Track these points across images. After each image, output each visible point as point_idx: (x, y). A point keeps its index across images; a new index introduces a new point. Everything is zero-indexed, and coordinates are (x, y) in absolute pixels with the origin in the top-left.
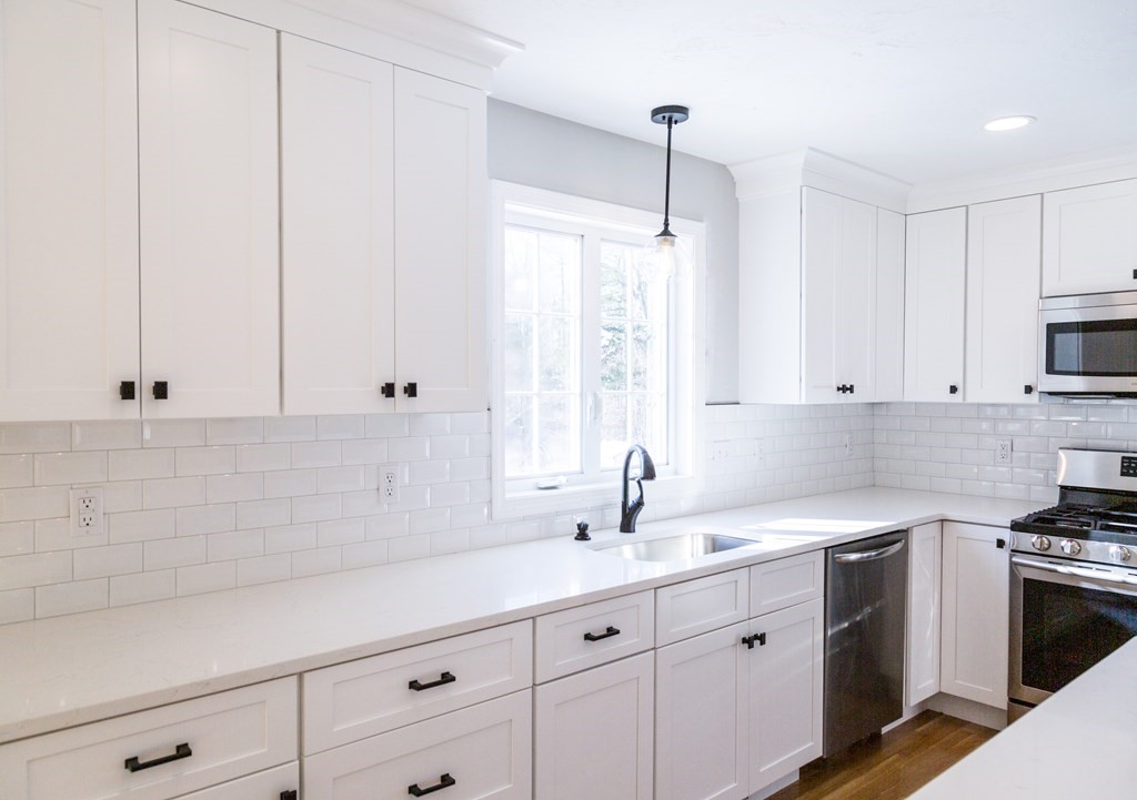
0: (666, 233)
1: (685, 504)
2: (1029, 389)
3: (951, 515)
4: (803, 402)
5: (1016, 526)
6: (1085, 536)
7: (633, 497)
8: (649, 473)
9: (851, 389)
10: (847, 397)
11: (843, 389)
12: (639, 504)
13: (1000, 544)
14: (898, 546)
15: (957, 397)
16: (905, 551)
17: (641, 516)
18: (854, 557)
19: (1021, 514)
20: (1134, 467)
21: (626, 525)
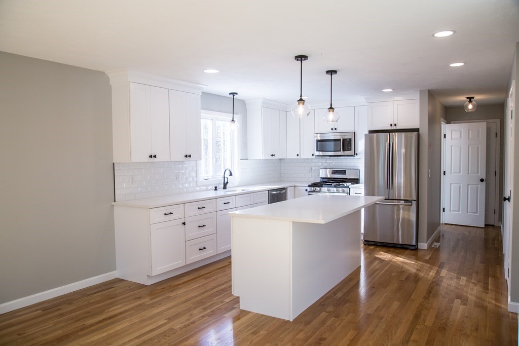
0: (233, 120)
1: (236, 185)
2: (313, 155)
3: (296, 185)
4: (263, 158)
5: (309, 186)
6: (322, 187)
7: (226, 181)
8: (231, 174)
9: (274, 155)
10: (273, 157)
11: (272, 155)
12: (227, 183)
13: (306, 190)
14: (284, 191)
15: (298, 157)
16: (286, 193)
17: (228, 186)
18: (275, 192)
19: (310, 184)
20: (334, 172)
21: (225, 188)
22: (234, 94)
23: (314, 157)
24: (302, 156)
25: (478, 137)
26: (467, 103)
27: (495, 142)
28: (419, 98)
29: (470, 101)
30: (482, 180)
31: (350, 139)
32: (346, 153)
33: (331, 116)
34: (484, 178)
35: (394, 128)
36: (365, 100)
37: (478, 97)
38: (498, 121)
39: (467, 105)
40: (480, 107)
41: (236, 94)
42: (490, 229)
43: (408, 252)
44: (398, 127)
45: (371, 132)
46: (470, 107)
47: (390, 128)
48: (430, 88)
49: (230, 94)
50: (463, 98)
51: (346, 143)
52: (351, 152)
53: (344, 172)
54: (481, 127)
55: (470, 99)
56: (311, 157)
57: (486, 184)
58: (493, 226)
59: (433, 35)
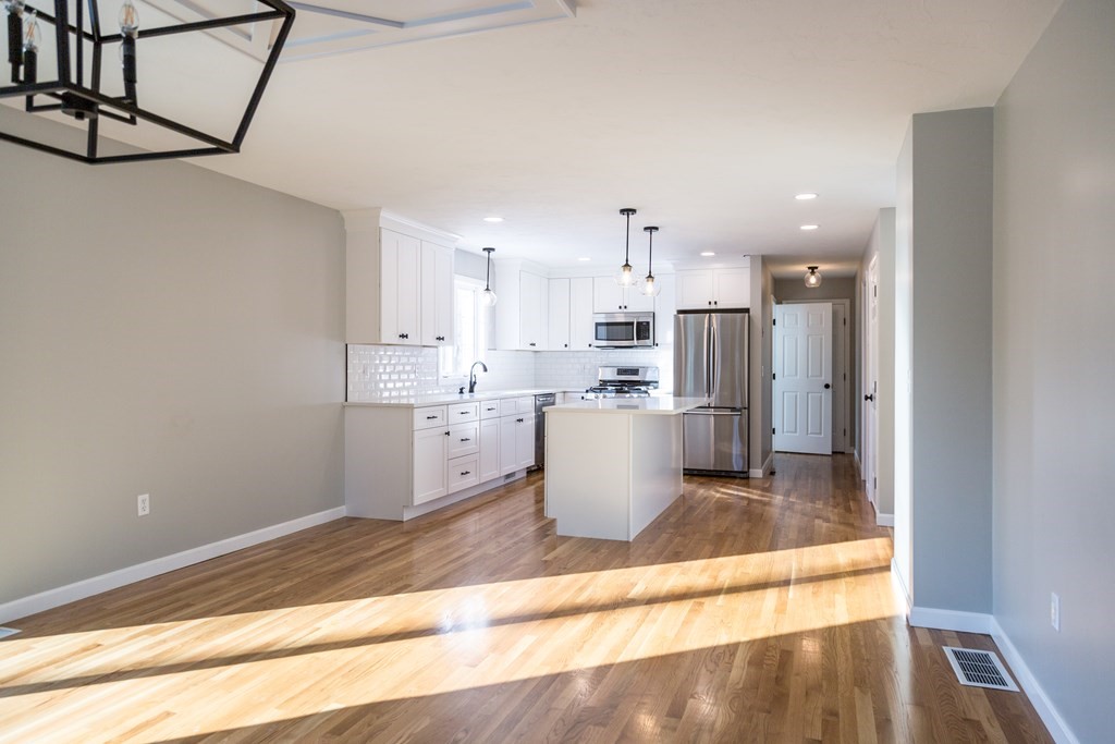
0: (488, 289)
2: (590, 345)
4: (520, 349)
5: (587, 391)
7: (473, 380)
8: (485, 370)
9: (534, 345)
10: (533, 348)
11: (532, 345)
12: (475, 383)
13: (582, 398)
14: (551, 398)
15: (567, 349)
16: (554, 401)
18: (541, 399)
19: (588, 388)
20: (621, 372)
21: (471, 391)
22: (489, 250)
23: (591, 348)
24: (573, 347)
25: (821, 323)
26: (809, 274)
27: (844, 331)
28: (749, 265)
29: (813, 273)
30: (827, 386)
31: (648, 323)
32: (642, 342)
33: (650, 287)
34: (830, 384)
35: (713, 307)
36: (671, 266)
37: (823, 267)
38: (847, 302)
39: (808, 278)
40: (827, 280)
41: (493, 250)
42: (839, 456)
43: (737, 481)
44: (719, 307)
45: (680, 312)
46: (813, 280)
47: (707, 307)
48: (764, 253)
49: (484, 249)
50: (803, 268)
51: (642, 328)
52: (649, 342)
53: (635, 372)
54: (825, 309)
55: (813, 269)
56: (588, 348)
57: (833, 392)
58: (843, 453)
59: (794, 197)
